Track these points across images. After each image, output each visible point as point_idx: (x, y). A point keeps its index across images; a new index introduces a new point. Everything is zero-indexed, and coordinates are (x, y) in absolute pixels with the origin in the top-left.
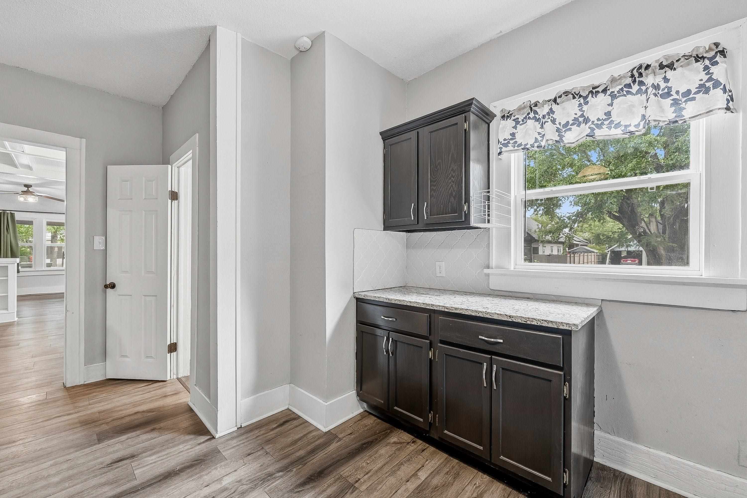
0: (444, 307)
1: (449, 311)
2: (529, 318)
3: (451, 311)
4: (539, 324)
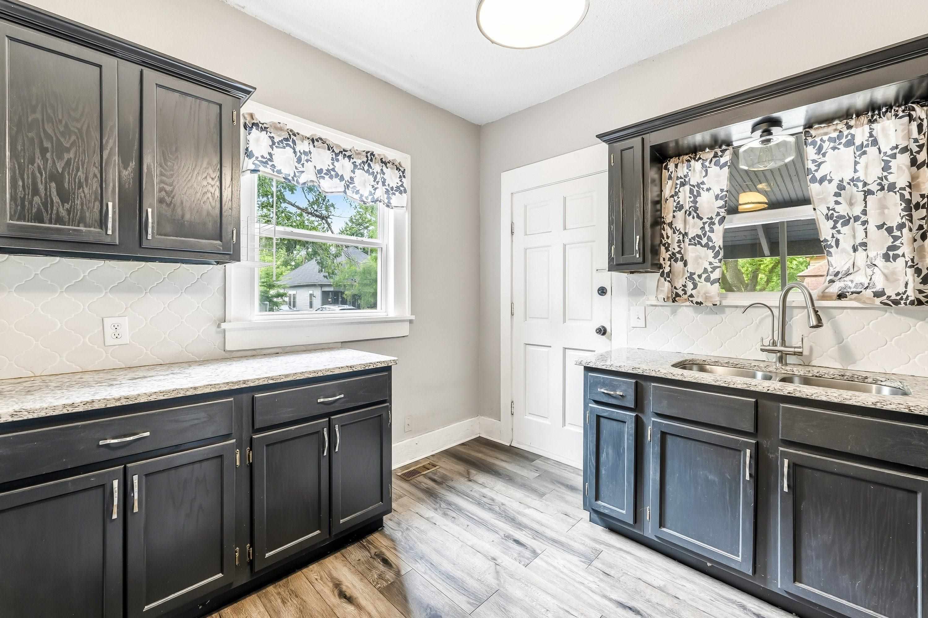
0: (266, 378)
1: (275, 382)
2: (367, 364)
3: (279, 381)
4: (375, 366)
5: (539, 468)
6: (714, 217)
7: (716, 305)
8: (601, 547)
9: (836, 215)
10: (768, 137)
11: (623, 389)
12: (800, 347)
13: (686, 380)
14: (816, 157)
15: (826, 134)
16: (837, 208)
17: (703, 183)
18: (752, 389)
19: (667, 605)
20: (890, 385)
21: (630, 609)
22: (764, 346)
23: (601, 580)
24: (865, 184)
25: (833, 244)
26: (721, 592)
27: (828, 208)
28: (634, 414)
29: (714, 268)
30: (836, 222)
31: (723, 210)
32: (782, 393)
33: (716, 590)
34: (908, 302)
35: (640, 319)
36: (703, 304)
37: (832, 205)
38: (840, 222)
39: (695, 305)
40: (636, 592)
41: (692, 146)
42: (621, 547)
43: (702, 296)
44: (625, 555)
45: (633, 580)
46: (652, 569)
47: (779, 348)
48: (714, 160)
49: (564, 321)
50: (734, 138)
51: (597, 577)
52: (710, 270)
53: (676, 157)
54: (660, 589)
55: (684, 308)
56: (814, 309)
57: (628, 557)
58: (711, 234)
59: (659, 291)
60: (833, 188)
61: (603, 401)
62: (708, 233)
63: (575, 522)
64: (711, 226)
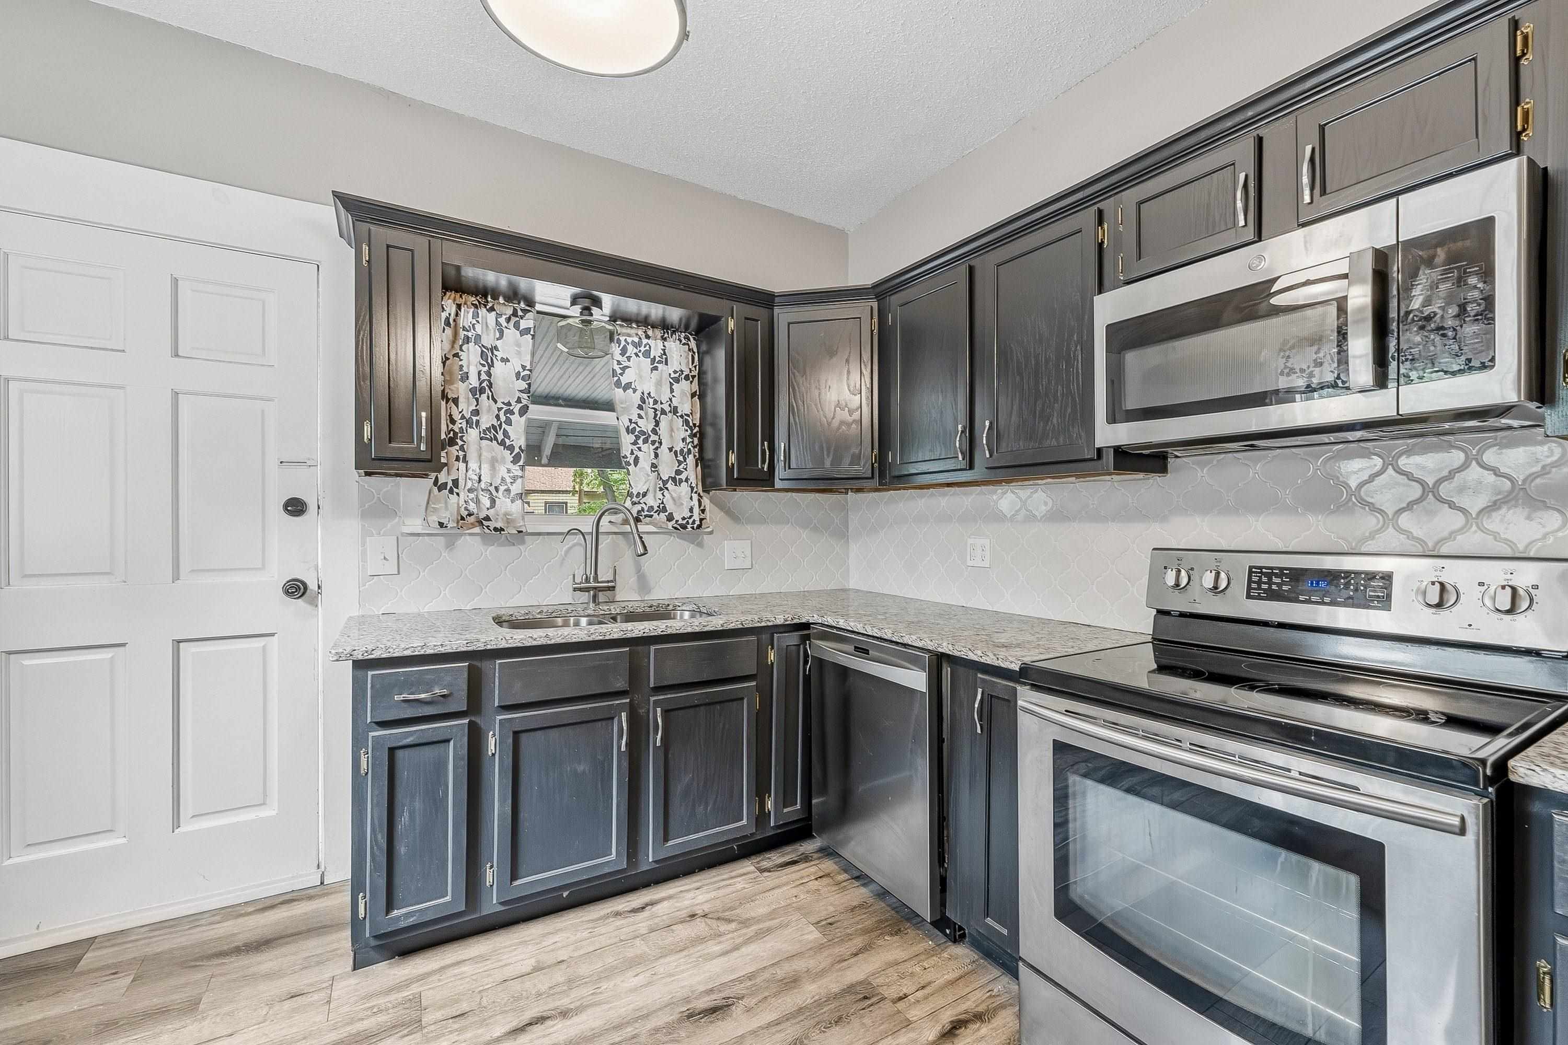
5: (115, 965)
6: (513, 403)
7: (522, 532)
8: (415, 989)
9: (638, 429)
10: (588, 318)
11: (445, 683)
12: (612, 581)
13: (553, 642)
14: (620, 358)
15: (629, 335)
16: (640, 422)
17: (496, 348)
18: (629, 635)
19: (561, 979)
20: (688, 609)
21: (531, 1024)
22: (576, 584)
23: (461, 1030)
24: (655, 402)
25: (632, 462)
26: (590, 918)
27: (630, 420)
28: (466, 721)
29: (515, 478)
30: (637, 437)
31: (525, 396)
32: (656, 634)
33: (584, 919)
34: (695, 526)
35: (387, 560)
36: (504, 530)
37: (635, 418)
38: (642, 439)
39: (493, 532)
40: (517, 999)
41: (481, 285)
42: (442, 965)
43: (502, 519)
44: (456, 970)
45: (500, 990)
46: (505, 957)
47: (593, 584)
48: (514, 319)
49: (176, 577)
50: (538, 298)
51: (451, 1032)
52: (509, 480)
53: (457, 291)
54: (537, 969)
55: (468, 537)
56: (639, 535)
57: (465, 969)
58: (508, 428)
59: (430, 509)
60: (636, 399)
61: (406, 716)
62: (504, 426)
63: (323, 994)
64: (508, 415)
